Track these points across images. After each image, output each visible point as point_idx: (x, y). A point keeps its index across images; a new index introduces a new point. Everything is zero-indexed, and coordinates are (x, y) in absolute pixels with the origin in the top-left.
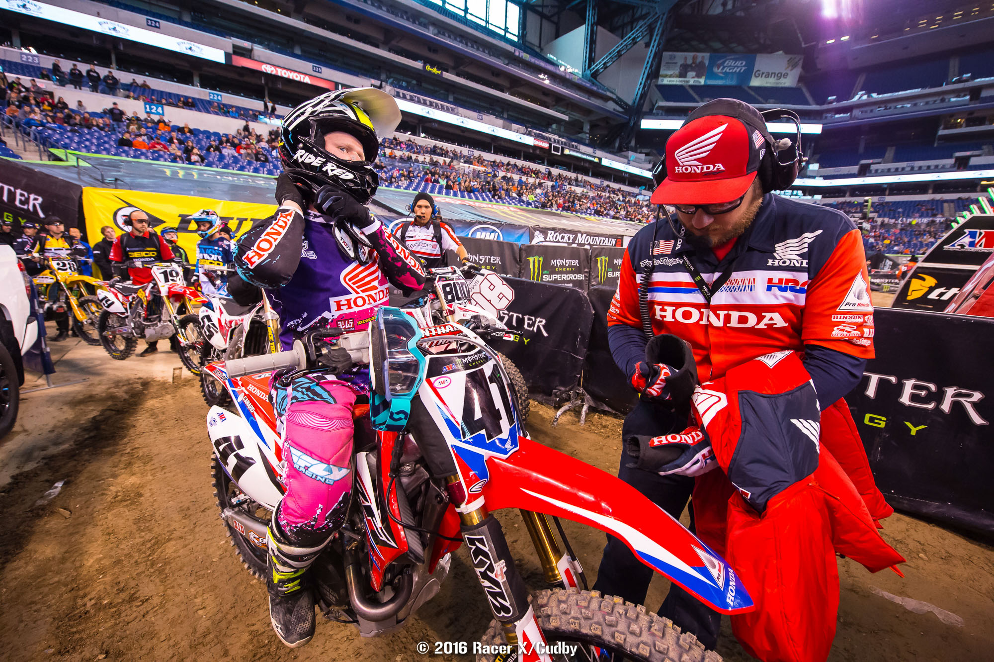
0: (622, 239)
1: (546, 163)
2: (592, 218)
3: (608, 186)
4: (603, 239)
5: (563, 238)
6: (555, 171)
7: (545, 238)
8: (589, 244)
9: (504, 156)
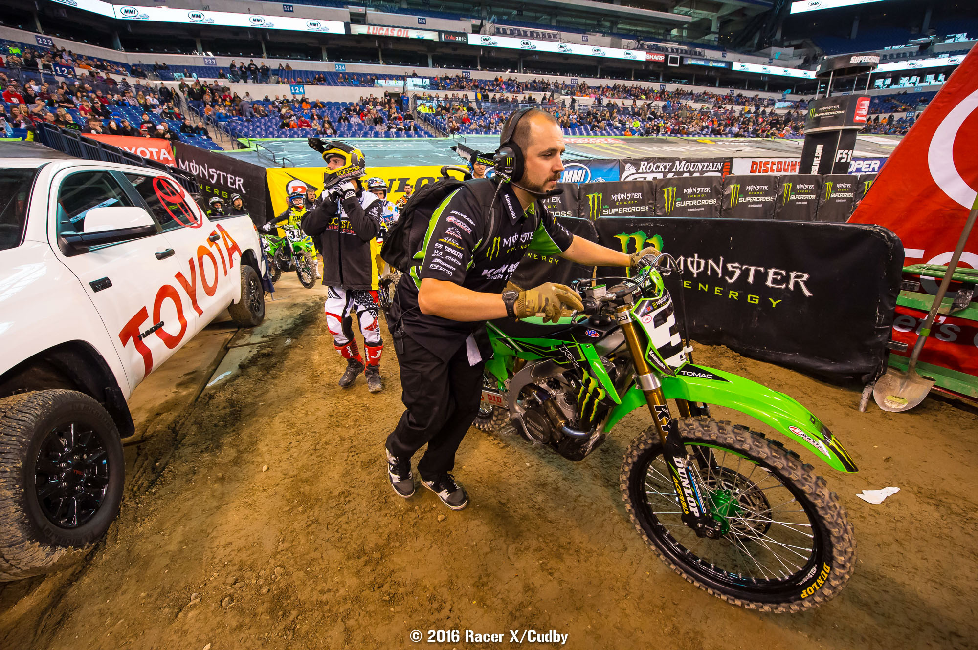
0: (731, 162)
1: (661, 79)
2: (707, 139)
3: (740, 96)
4: (706, 164)
5: (658, 167)
6: (671, 87)
7: (637, 170)
8: (689, 171)
9: (612, 78)
